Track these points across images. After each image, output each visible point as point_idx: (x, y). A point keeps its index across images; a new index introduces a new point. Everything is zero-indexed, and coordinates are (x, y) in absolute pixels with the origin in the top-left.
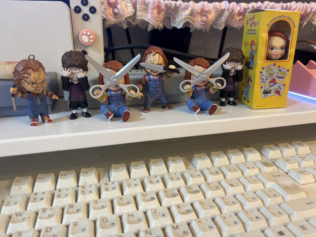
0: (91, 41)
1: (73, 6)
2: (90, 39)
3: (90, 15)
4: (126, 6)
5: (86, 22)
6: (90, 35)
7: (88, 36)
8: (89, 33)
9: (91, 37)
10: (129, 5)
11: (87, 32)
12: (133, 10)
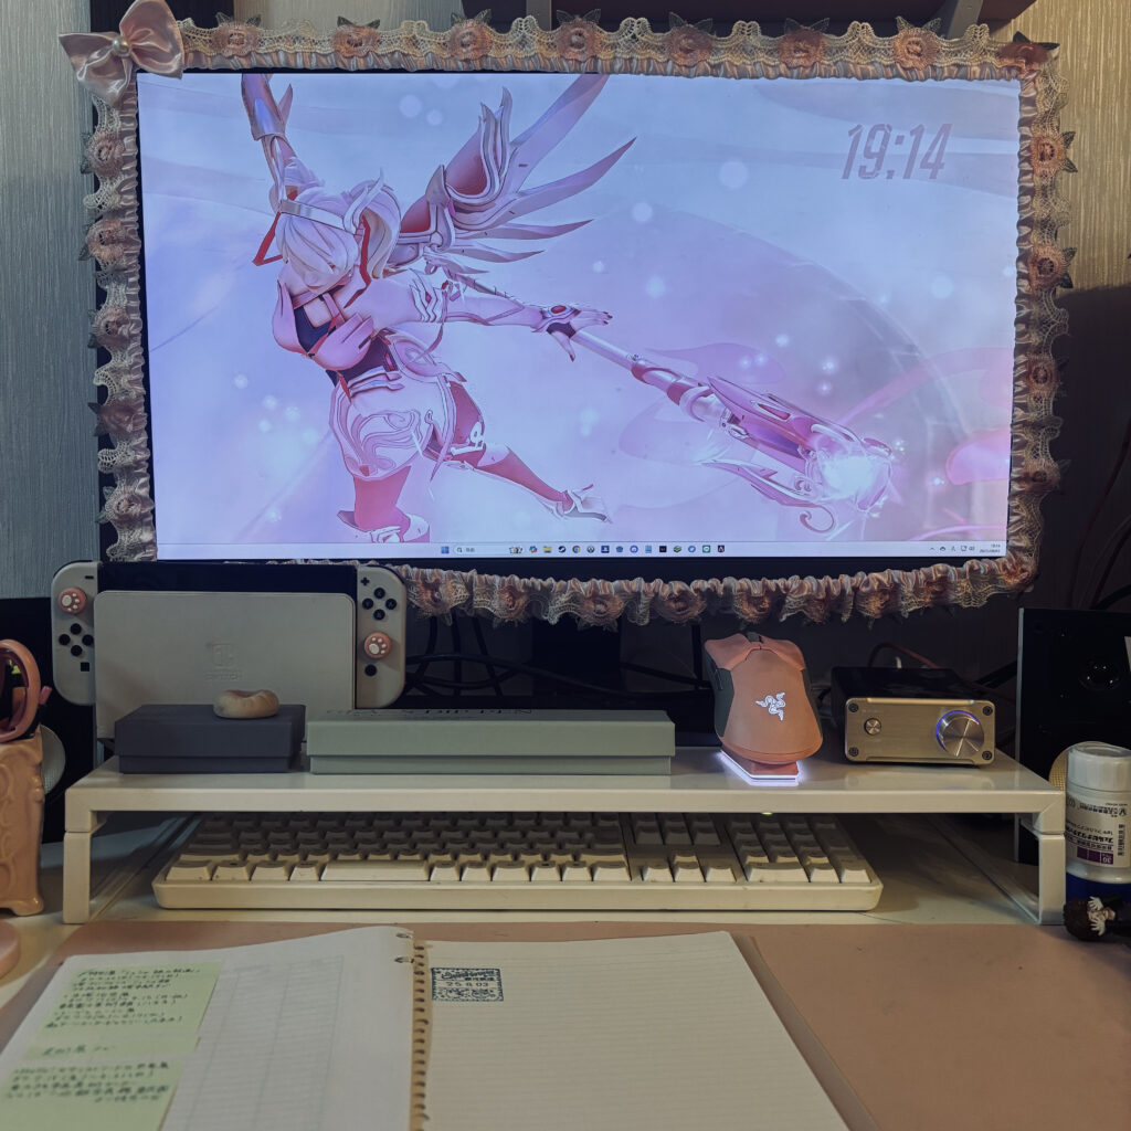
0: (383, 652)
1: (361, 599)
2: (381, 649)
3: (387, 612)
4: (455, 587)
5: (379, 622)
6: (382, 643)
7: (379, 645)
8: (380, 641)
9: (384, 646)
10: (458, 586)
11: (377, 638)
12: (467, 594)
